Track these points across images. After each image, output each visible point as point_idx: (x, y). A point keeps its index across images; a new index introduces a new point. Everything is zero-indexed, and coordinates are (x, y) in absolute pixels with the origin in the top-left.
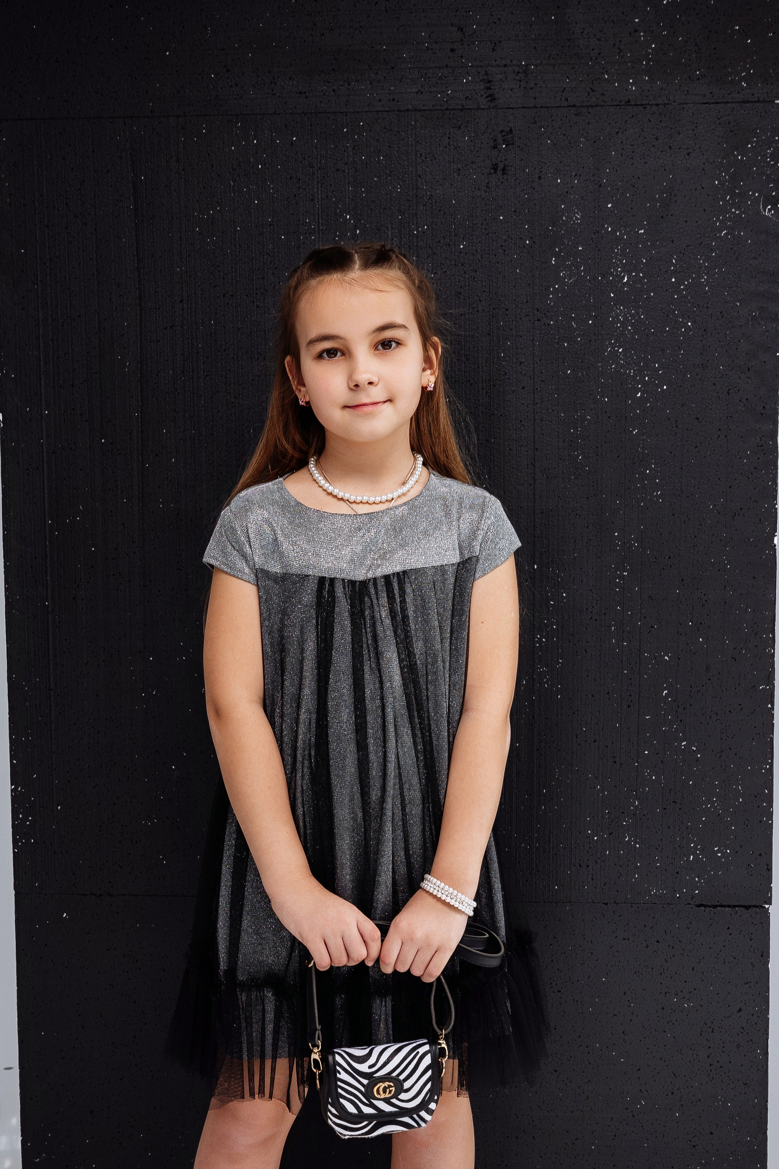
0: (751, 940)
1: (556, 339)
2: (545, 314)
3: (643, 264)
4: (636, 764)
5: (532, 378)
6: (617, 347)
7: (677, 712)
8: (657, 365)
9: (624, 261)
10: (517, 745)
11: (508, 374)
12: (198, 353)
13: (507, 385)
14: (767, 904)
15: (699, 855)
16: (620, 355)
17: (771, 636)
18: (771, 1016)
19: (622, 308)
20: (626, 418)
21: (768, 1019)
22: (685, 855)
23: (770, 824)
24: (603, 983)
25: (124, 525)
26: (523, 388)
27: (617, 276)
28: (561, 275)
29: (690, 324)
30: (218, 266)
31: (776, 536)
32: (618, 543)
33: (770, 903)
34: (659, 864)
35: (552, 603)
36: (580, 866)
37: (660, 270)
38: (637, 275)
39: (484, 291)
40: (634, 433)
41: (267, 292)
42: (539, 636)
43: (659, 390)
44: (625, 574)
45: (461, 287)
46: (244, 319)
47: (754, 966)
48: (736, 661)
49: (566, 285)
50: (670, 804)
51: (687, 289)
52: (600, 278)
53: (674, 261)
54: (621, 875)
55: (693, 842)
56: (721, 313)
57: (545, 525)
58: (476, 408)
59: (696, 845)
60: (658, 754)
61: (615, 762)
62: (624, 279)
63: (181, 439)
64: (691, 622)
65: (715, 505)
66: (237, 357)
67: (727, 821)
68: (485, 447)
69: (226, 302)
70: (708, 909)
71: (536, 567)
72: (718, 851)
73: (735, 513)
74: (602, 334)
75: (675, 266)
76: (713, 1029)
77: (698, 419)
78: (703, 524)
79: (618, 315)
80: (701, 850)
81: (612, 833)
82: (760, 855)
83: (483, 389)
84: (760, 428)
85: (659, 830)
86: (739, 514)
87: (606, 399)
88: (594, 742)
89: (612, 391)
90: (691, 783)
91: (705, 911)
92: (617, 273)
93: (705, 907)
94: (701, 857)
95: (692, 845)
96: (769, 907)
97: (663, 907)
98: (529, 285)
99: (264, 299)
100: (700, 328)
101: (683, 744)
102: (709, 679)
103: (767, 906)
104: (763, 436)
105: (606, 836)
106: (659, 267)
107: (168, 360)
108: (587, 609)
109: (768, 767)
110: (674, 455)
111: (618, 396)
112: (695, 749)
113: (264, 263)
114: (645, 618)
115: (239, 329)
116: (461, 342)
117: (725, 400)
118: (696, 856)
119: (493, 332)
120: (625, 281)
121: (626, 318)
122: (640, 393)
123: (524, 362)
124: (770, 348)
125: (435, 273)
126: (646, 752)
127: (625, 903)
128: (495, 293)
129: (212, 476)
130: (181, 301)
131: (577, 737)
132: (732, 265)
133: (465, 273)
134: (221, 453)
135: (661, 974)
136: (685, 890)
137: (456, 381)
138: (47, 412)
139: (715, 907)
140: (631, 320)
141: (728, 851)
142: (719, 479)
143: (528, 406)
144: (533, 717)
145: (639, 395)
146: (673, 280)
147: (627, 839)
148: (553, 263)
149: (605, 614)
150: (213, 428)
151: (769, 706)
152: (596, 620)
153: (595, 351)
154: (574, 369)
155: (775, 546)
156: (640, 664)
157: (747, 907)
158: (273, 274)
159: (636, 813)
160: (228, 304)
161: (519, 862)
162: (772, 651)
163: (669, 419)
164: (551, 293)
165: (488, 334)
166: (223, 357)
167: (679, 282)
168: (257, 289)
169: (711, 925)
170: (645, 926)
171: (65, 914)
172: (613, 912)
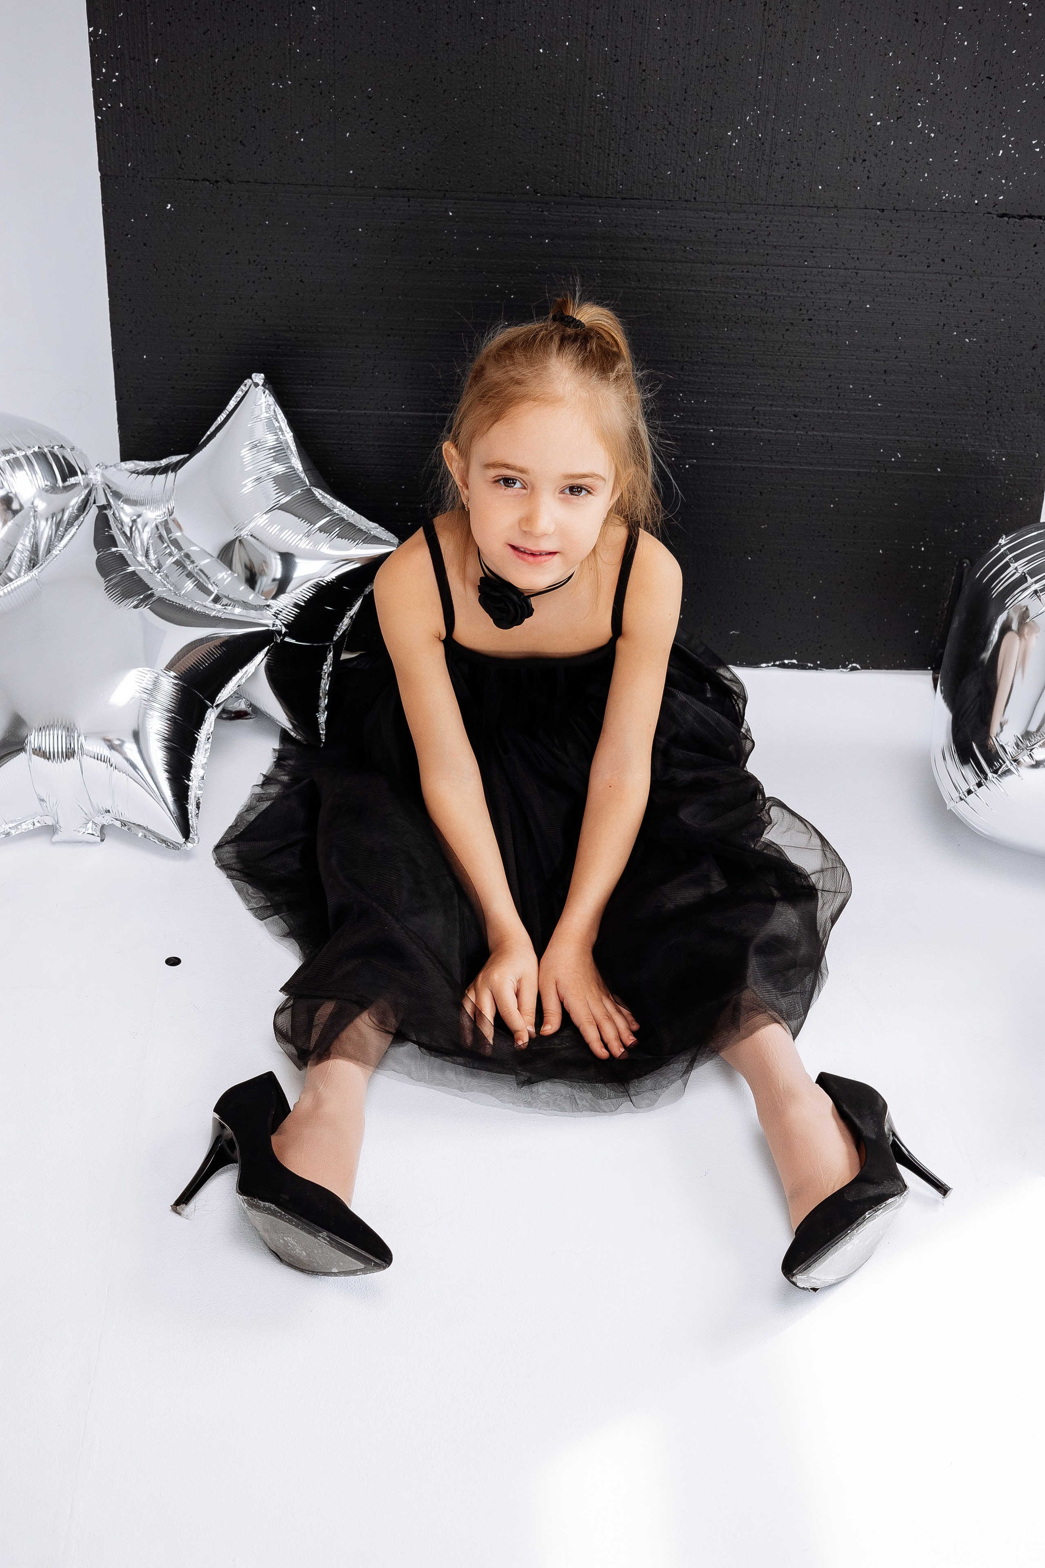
4: (945, 24)
15: (1011, 149)
22: (992, 149)
24: (867, 310)
34: (957, 161)
36: (854, 160)
50: (983, 80)
54: (906, 173)
55: (1005, 131)
59: (1008, 138)
60: (975, 10)
61: (917, 20)
70: (1012, 220)
72: (1036, 146)
76: (998, 369)
80: (1016, 143)
81: (901, 117)
85: (965, 115)
90: (1015, 52)
91: (1008, 223)
93: (1009, 218)
94: (1013, 152)
95: (1004, 136)
97: (957, 216)
105: (892, 121)
112: (1026, 5)
118: (1008, 150)
126: (960, 8)
127: (907, 209)
135: (941, 301)
136: (986, 195)
139: (1022, 217)
147: (920, 125)
159: (936, 90)
169: (1013, 241)
170: (929, 240)
171: (169, 205)
172: (891, 221)
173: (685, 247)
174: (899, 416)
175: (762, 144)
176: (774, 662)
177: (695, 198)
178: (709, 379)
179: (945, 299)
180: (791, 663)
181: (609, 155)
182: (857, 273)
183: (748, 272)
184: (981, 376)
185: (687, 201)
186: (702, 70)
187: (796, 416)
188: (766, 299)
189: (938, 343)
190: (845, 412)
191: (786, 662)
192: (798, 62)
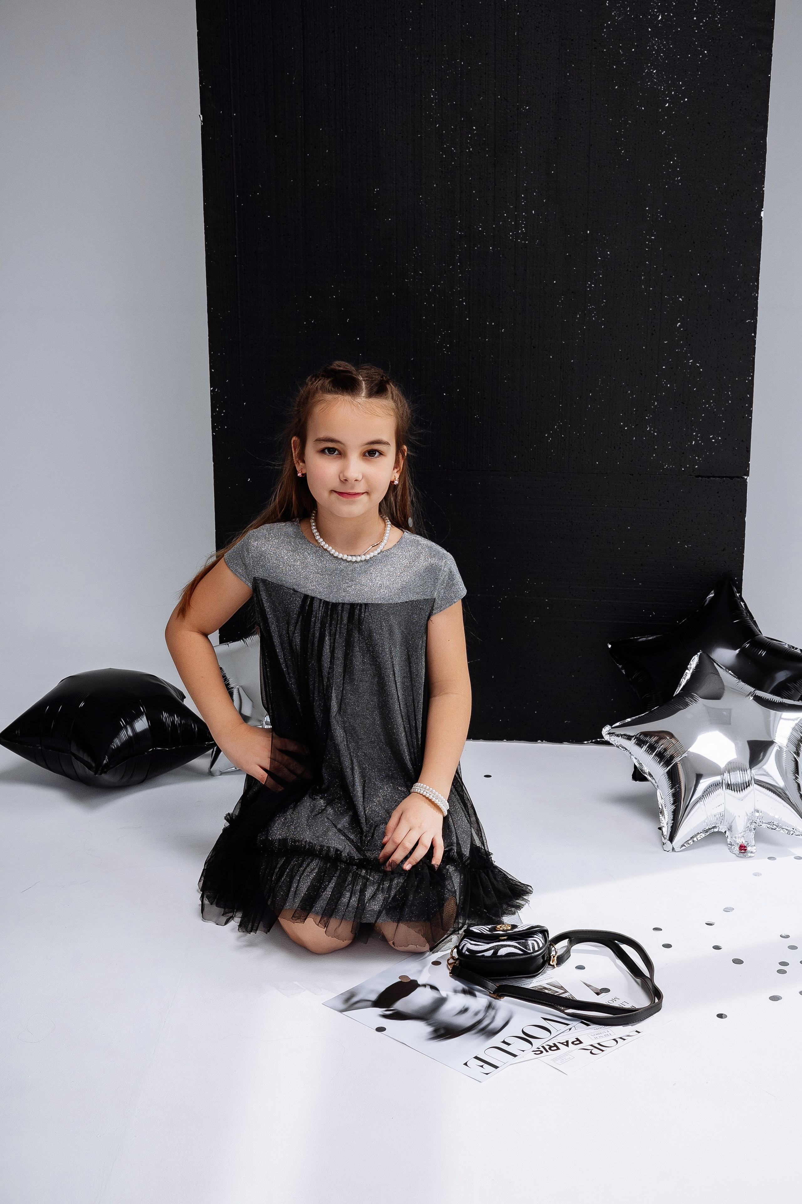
0: (733, 501)
1: (607, 62)
2: (600, 44)
3: (673, 6)
4: (656, 376)
5: (589, 92)
6: (652, 69)
7: (687, 338)
8: (681, 83)
9: (659, 4)
10: (572, 361)
11: (572, 89)
12: (345, 71)
13: (571, 97)
14: (746, 476)
15: (699, 440)
16: (654, 75)
17: (756, 284)
18: (745, 554)
19: (656, 39)
20: (657, 122)
21: (744, 555)
22: (689, 441)
23: (750, 419)
24: (628, 530)
25: (291, 198)
26: (583, 99)
27: (654, 15)
28: (613, 14)
29: (706, 52)
30: (361, 5)
31: (763, 211)
32: (648, 215)
33: (748, 475)
34: (670, 447)
35: (599, 258)
36: (614, 448)
37: (686, 11)
38: (669, 15)
39: (556, 26)
40: (663, 133)
41: (396, 25)
42: (589, 283)
43: (682, 102)
44: (652, 237)
45: (539, 23)
46: (380, 45)
47: (735, 519)
48: (730, 302)
49: (616, 22)
50: (679, 404)
51: (705, 26)
52: (641, 17)
53: (696, 4)
54: (643, 455)
55: (694, 431)
56: (729, 44)
57: (596, 201)
58: (548, 114)
59: (697, 434)
60: (672, 368)
61: (641, 374)
62: (659, 18)
63: (333, 136)
64: (699, 273)
65: (719, 188)
66: (374, 75)
67: (720, 417)
68: (554, 143)
69: (367, 32)
70: (704, 479)
71: (588, 232)
72: (713, 438)
73: (734, 194)
74: (641, 59)
75: (696, 8)
76: (705, 563)
77: (709, 123)
78: (710, 202)
79: (653, 45)
80: (701, 437)
81: (638, 425)
82: (742, 441)
83: (553, 100)
84: (754, 131)
85: (671, 423)
86: (736, 195)
87: (643, 108)
88: (627, 359)
89: (648, 102)
90: (695, 389)
91: (700, 480)
92: (654, 13)
93: (702, 478)
94: (700, 442)
95: (694, 434)
96: (747, 478)
97: (672, 477)
98: (589, 21)
99: (395, 30)
100: (713, 55)
101: (690, 361)
102: (711, 315)
103: (746, 477)
104: (756, 136)
105: (633, 427)
106: (685, 9)
107: (323, 76)
108: (624, 263)
109: (750, 378)
110: (691, 150)
111: (652, 106)
112: (699, 365)
113: (395, 3)
114: (666, 270)
115: (376, 53)
116: (538, 64)
117: (729, 109)
118: (697, 441)
119: (562, 57)
120: (660, 19)
121: (659, 47)
122: (668, 104)
123: (584, 80)
124: (764, 70)
125: (520, 12)
126: (664, 367)
127: (646, 474)
128: (564, 28)
129: (355, 163)
130: (333, 32)
131: (614, 356)
132: (738, 8)
133: (542, 12)
134: (362, 146)
135: (669, 524)
136: (688, 466)
137: (533, 94)
138: (235, 115)
140: (663, 48)
141: (720, 438)
142: (723, 168)
143: (586, 113)
144: (584, 341)
145: (667, 105)
146: (695, 18)
147: (648, 429)
148: (607, 5)
149: (637, 267)
150: (356, 127)
151: (753, 334)
152: (631, 271)
153: (636, 72)
154: (620, 85)
155: (762, 218)
156: (661, 303)
157: (732, 478)
158: (401, 11)
159: (655, 410)
160: (368, 34)
161: (571, 445)
162: (757, 295)
163: (688, 123)
164: (605, 28)
165: (558, 59)
166: (364, 74)
167: (699, 20)
168: (389, 23)
169: (706, 490)
170: (659, 491)
171: (249, 479)
172: (637, 480)
173: (526, 497)
174: (652, 590)
175: (564, 440)
176: (592, 740)
177: (530, 470)
178: (544, 570)
179: (671, 523)
180: (601, 740)
181: (482, 448)
182: (621, 509)
183: (561, 510)
184: (696, 566)
185: (525, 472)
186: (530, 402)
187: (593, 591)
188: (572, 525)
189: (670, 548)
190: (621, 588)
191: (599, 740)
192: (580, 397)
